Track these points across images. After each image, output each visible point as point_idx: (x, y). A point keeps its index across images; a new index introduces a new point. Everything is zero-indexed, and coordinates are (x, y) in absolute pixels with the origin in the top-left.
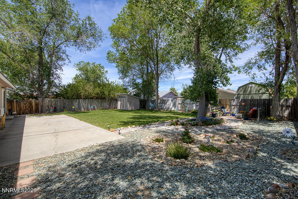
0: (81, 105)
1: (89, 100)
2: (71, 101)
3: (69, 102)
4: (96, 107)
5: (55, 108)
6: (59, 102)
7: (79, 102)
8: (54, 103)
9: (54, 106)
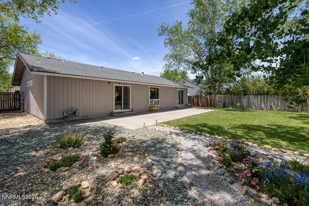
0: (252, 102)
1: (262, 96)
2: (239, 97)
3: (237, 98)
4: (274, 107)
5: (224, 104)
6: (228, 98)
7: (249, 98)
8: (223, 99)
9: (223, 102)
